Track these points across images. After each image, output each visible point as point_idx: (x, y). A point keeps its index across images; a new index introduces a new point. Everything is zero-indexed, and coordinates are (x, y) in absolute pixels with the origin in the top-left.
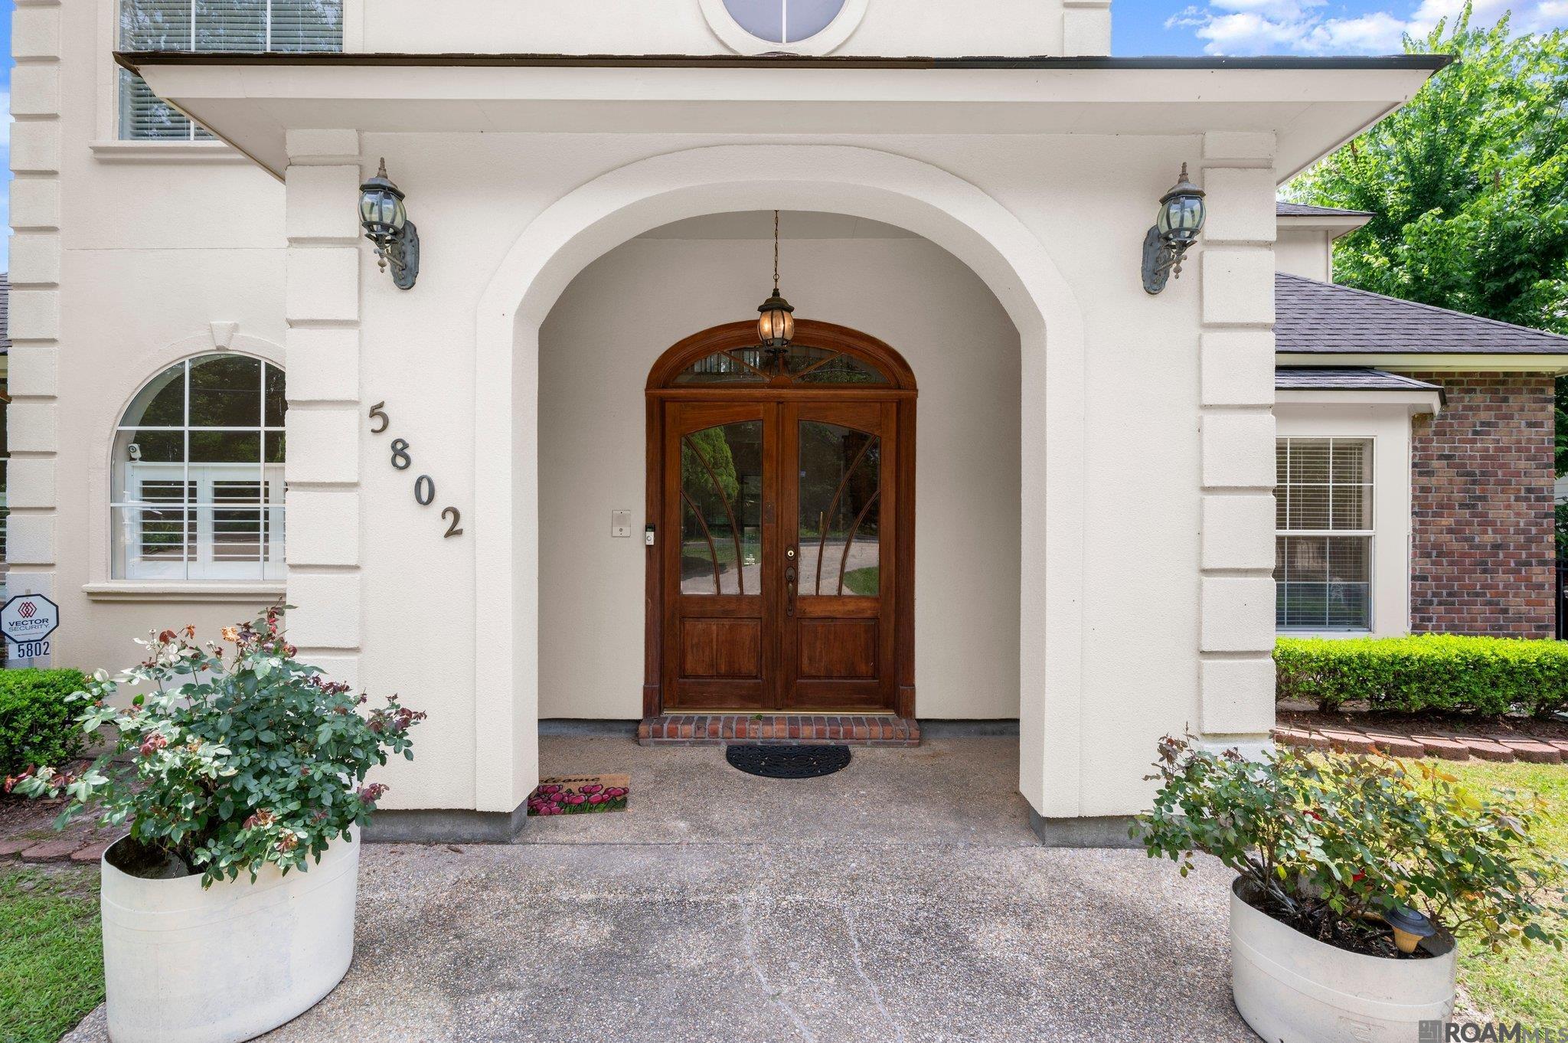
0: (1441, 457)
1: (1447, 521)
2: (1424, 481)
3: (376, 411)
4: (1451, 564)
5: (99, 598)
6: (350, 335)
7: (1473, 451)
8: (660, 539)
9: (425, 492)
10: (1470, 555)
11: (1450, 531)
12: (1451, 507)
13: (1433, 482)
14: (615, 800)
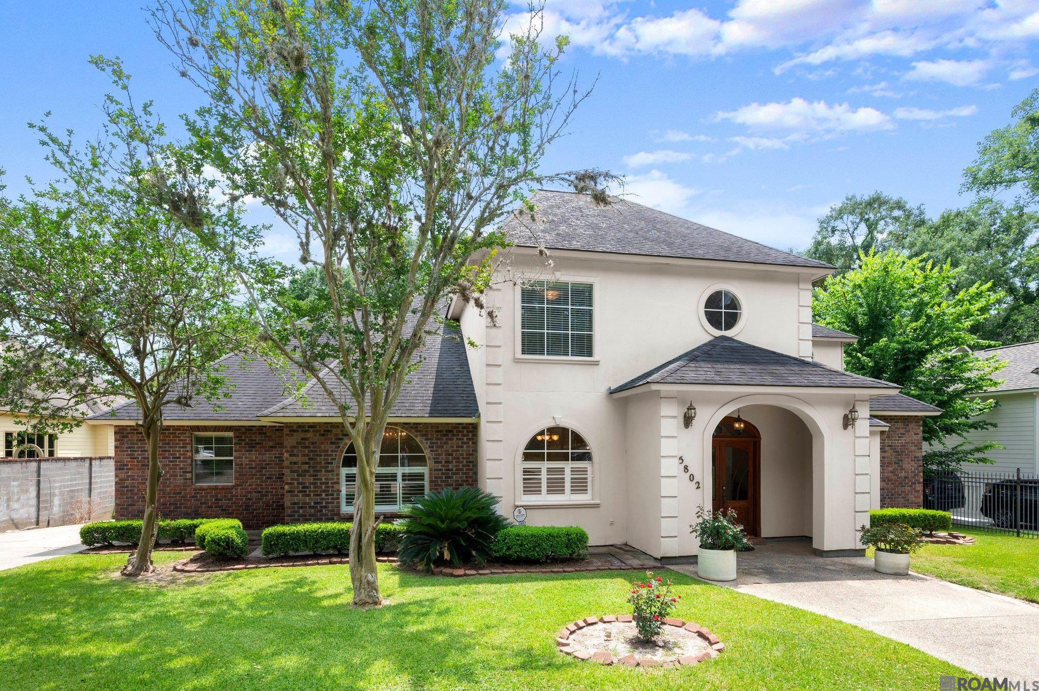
0: (888, 446)
1: (891, 469)
2: (884, 455)
3: (681, 458)
4: (892, 484)
6: (675, 440)
7: (898, 443)
9: (692, 477)
10: (897, 481)
11: (891, 472)
12: (891, 464)
13: (887, 455)
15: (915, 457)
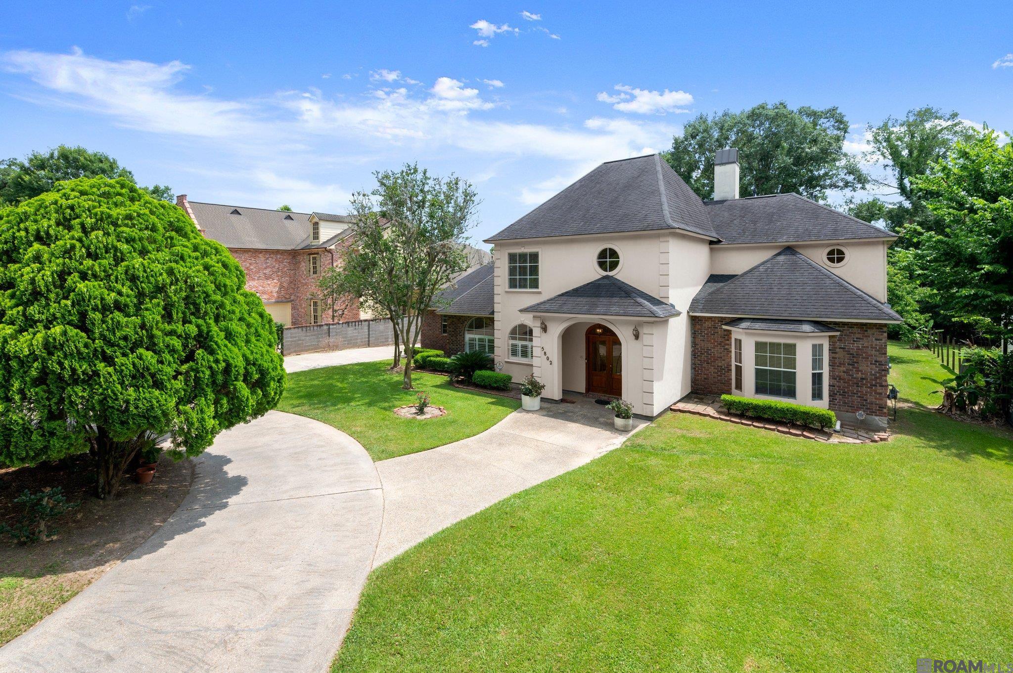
0: (840, 348)
1: (842, 369)
2: (834, 355)
3: (543, 348)
5: (506, 362)
6: (539, 339)
7: (853, 346)
8: (588, 361)
9: (548, 359)
10: (852, 380)
11: (844, 372)
13: (837, 356)
14: (573, 403)
15: (876, 361)
